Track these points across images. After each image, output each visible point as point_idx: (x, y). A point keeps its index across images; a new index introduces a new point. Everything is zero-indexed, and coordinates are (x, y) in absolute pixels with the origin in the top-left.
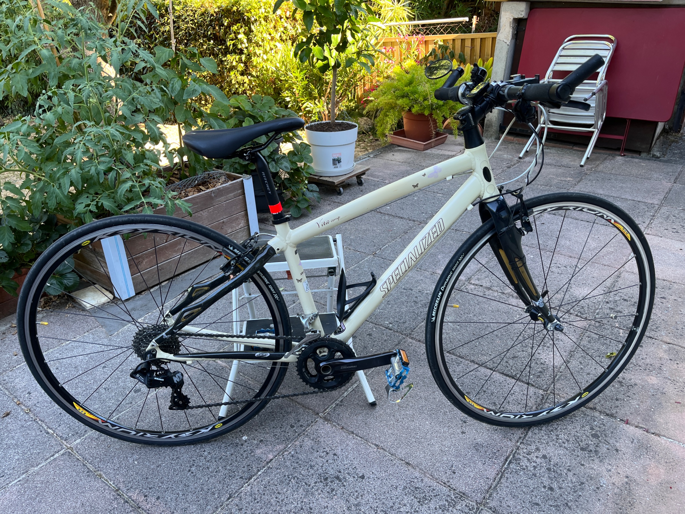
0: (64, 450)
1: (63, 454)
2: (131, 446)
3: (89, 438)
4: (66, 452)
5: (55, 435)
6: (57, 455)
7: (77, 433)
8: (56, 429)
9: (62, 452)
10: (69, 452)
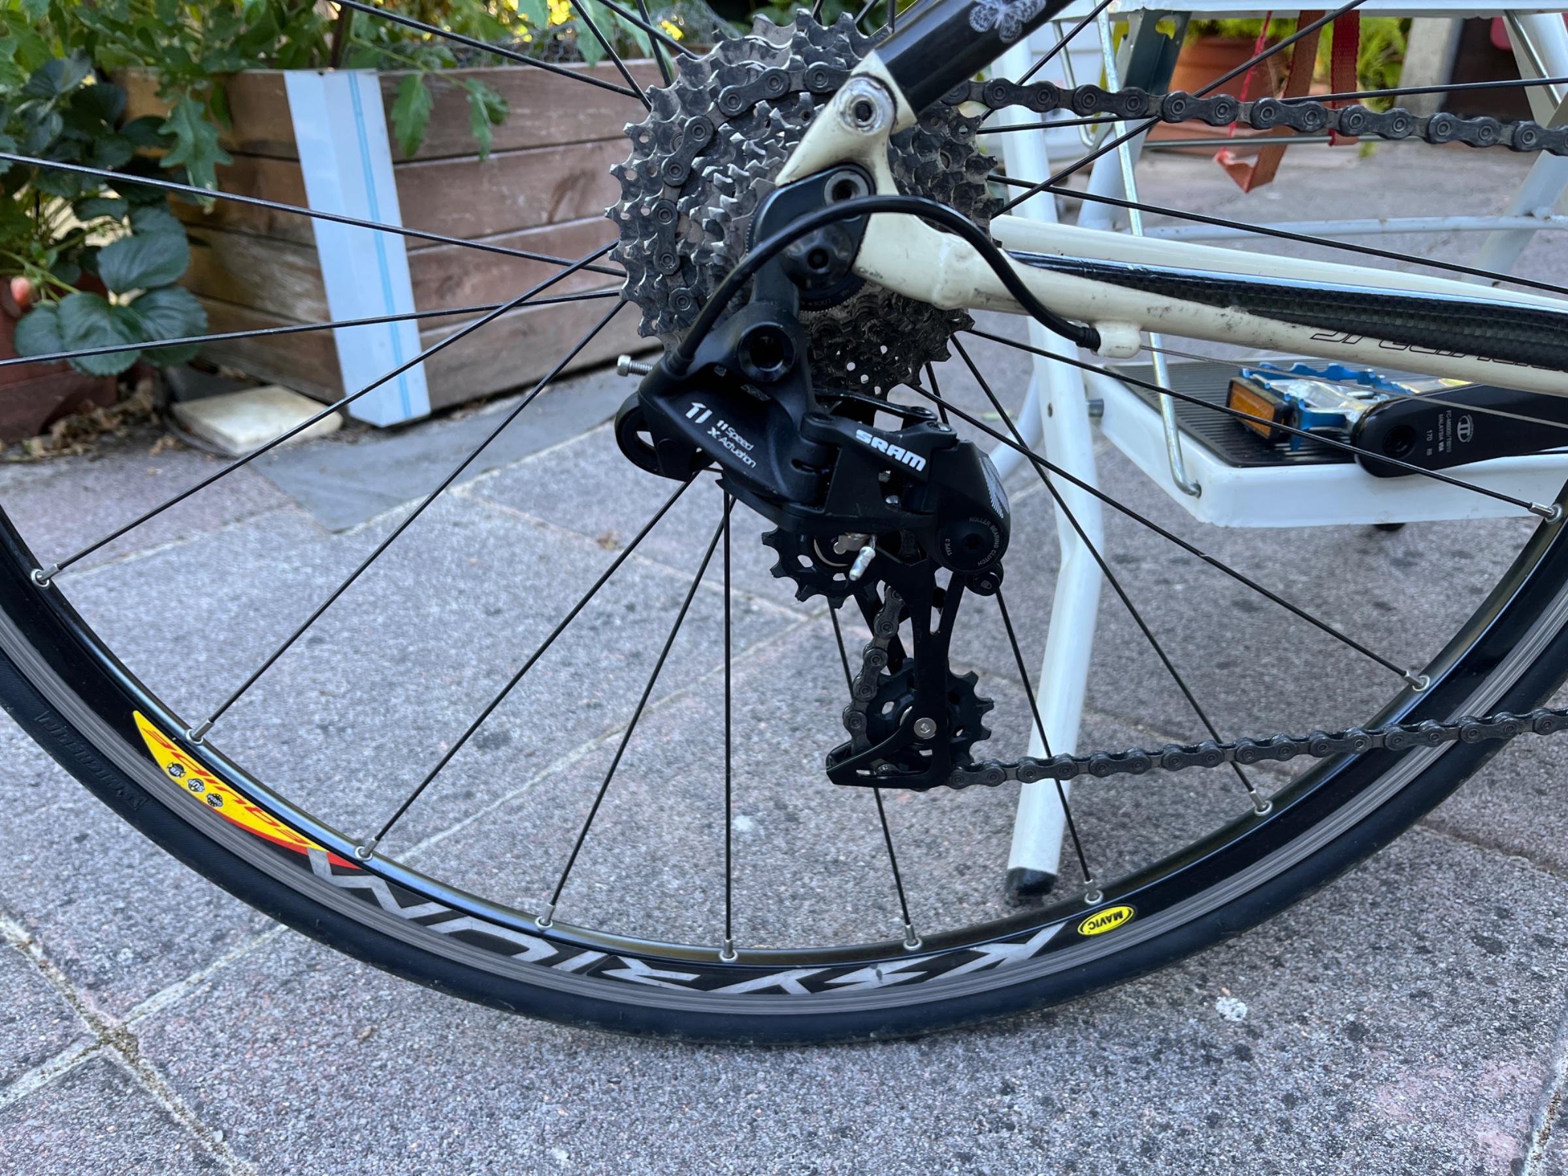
0: (78, 1048)
1: (70, 1077)
2: (507, 1038)
3: (240, 976)
4: (89, 1065)
5: (36, 951)
6: (31, 1081)
7: (168, 947)
8: (47, 918)
9: (64, 1062)
10: (111, 1066)
